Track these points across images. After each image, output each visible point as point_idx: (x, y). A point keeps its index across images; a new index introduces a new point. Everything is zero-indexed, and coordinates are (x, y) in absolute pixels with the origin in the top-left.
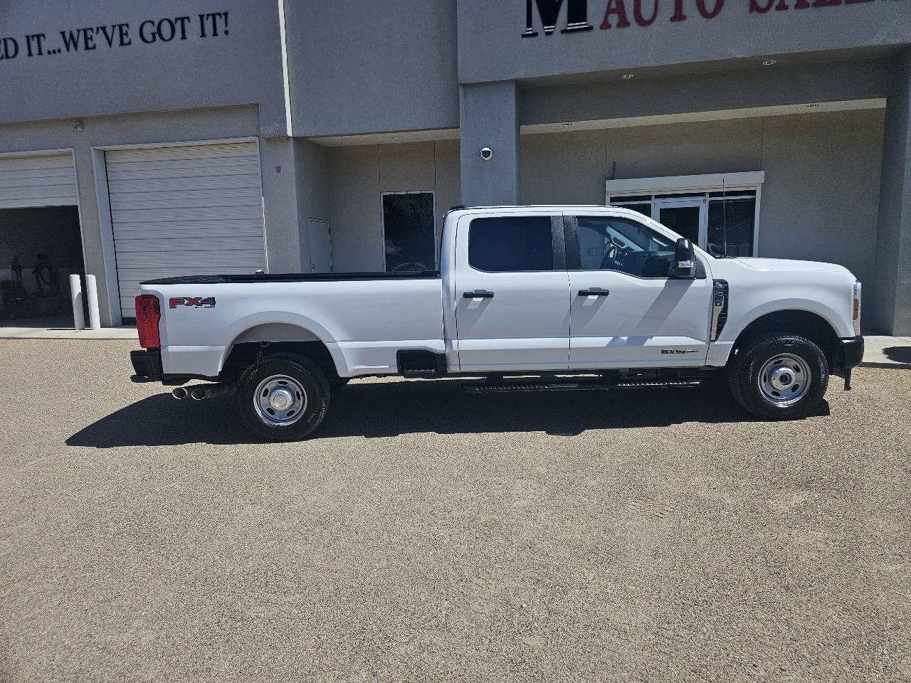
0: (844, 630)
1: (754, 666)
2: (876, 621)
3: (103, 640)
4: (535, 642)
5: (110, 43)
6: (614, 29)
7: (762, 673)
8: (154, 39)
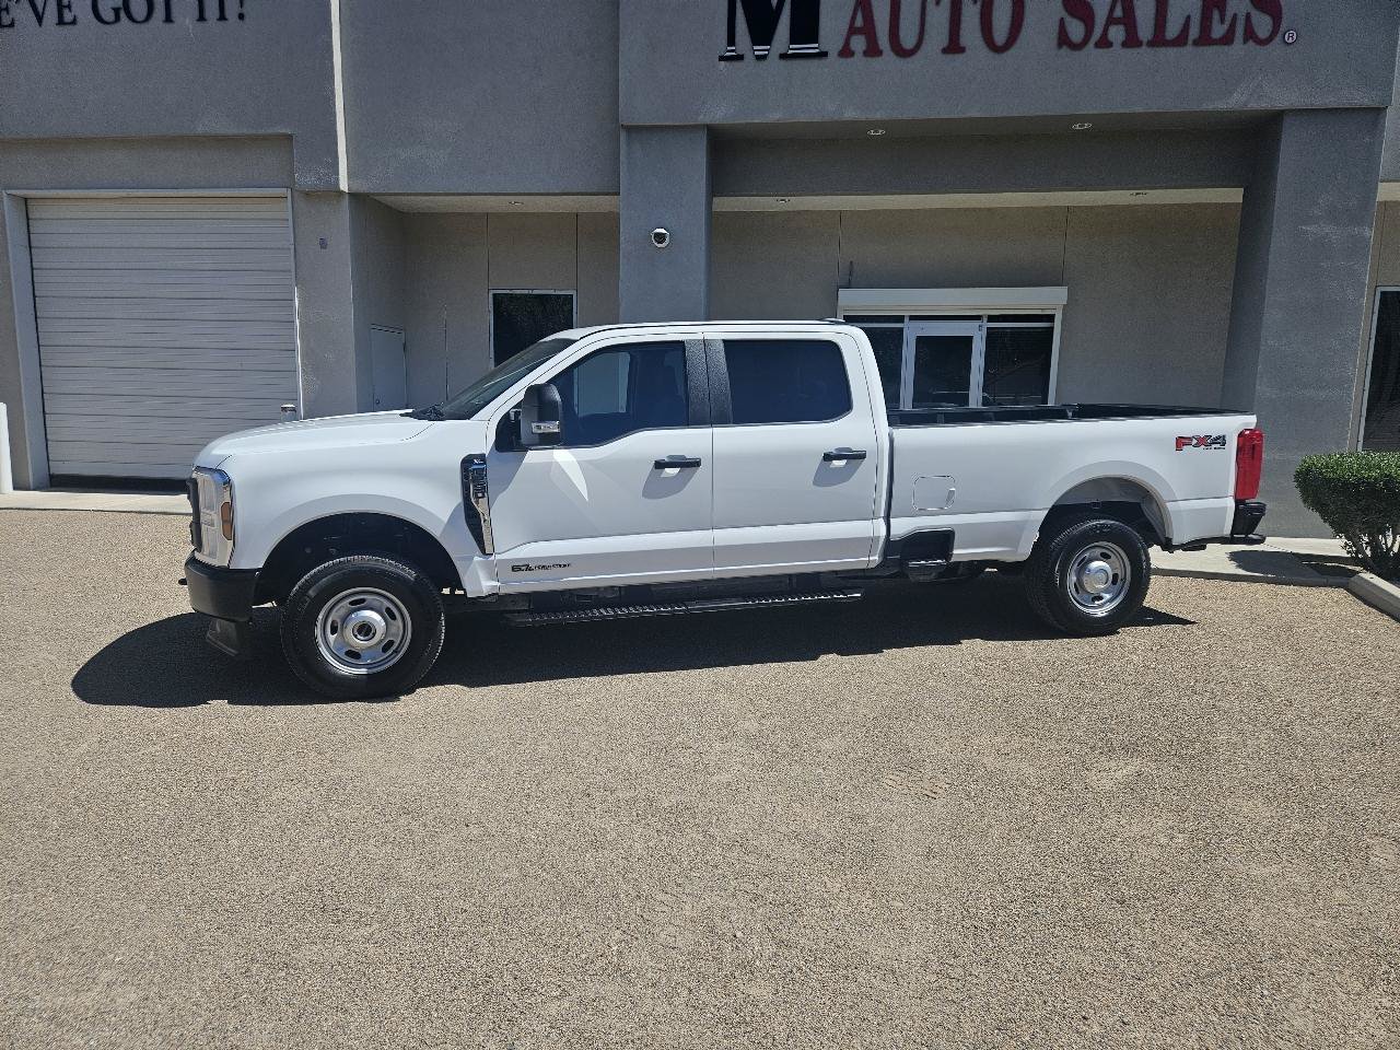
0: (1206, 963)
1: (1084, 1018)
2: (1250, 948)
3: (50, 1004)
4: (760, 991)
5: (40, 19)
6: (859, 58)
7: (1096, 1029)
8: (117, 19)
